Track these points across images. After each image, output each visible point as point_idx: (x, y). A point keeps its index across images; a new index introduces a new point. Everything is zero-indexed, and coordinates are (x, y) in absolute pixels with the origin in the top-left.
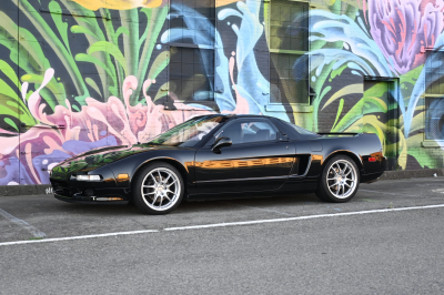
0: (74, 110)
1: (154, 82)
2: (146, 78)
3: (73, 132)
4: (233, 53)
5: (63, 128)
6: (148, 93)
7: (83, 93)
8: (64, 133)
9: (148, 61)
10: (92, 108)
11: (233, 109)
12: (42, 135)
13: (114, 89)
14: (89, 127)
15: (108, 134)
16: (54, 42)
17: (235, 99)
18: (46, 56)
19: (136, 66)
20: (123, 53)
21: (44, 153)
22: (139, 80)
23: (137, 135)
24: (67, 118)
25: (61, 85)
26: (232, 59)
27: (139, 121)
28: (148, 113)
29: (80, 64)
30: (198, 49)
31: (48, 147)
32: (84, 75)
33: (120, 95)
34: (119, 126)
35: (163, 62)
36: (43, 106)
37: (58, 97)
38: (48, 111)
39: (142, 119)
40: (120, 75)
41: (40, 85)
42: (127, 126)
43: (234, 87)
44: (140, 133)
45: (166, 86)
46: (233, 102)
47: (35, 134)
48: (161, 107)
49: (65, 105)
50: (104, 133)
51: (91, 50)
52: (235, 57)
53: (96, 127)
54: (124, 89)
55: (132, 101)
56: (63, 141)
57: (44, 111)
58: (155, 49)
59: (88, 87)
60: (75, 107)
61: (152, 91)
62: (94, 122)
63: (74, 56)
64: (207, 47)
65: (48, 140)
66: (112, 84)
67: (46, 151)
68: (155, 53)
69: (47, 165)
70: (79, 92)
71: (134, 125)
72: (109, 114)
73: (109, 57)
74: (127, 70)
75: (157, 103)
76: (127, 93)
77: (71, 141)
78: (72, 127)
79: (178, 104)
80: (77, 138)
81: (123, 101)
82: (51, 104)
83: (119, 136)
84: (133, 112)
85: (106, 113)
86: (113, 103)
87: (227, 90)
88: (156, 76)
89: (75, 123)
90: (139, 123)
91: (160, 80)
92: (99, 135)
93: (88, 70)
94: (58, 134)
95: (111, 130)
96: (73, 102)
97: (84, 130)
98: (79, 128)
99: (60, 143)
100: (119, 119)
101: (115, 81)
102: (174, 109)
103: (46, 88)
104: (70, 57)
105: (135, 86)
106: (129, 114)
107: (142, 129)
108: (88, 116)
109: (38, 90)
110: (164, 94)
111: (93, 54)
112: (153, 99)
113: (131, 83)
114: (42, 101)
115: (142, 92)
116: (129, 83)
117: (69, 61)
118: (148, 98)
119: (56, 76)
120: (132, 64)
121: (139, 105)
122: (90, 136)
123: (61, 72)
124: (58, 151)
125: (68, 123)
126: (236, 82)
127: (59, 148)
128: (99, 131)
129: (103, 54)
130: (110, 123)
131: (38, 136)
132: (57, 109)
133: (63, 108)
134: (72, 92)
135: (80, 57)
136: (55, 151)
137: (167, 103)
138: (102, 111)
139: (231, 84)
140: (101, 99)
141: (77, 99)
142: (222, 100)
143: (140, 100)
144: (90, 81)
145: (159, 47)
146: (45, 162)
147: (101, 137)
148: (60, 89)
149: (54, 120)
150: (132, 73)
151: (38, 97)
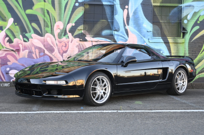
0: (25, 41)
1: (74, 25)
2: (68, 23)
3: (24, 54)
4: (127, 7)
5: (18, 50)
6: (70, 32)
7: (30, 32)
8: (19, 54)
9: (70, 13)
10: (36, 40)
11: (126, 40)
12: (6, 54)
13: (49, 29)
14: (34, 51)
15: (45, 54)
16: (13, 3)
17: (128, 34)
18: (9, 11)
19: (62, 16)
20: (54, 9)
21: (7, 65)
22: (64, 24)
23: (62, 56)
24: (20, 45)
25: (17, 27)
26: (126, 10)
27: (64, 48)
28: (70, 43)
29: (28, 15)
30: (103, 5)
31: (10, 61)
32: (31, 21)
33: (52, 33)
34: (51, 50)
35: (80, 13)
36: (7, 39)
37: (16, 34)
38: (10, 41)
39: (65, 47)
40: (53, 21)
41: (5, 27)
42: (56, 50)
43: (127, 27)
44: (64, 54)
45: (81, 27)
46: (126, 37)
47: (2, 54)
48: (78, 39)
49: (19, 38)
50: (42, 54)
51: (35, 7)
52: (128, 9)
53: (37, 51)
54: (55, 29)
55: (60, 36)
56: (18, 58)
57: (8, 41)
58: (74, 6)
59: (33, 28)
60: (25, 39)
61: (72, 30)
62: (36, 47)
63: (25, 11)
64: (109, 4)
65: (9, 57)
66: (47, 26)
67: (8, 63)
68: (75, 8)
69: (9, 71)
70: (28, 31)
71: (60, 49)
72: (45, 43)
73: (46, 11)
74: (57, 18)
75: (75, 37)
76: (57, 32)
77: (22, 58)
78: (23, 50)
79: (88, 38)
80: (26, 57)
81: (54, 36)
82: (12, 37)
83: (51, 56)
84: (60, 42)
85: (44, 43)
86: (48, 37)
87: (122, 29)
88: (75, 21)
89: (25, 48)
90: (64, 49)
91: (78, 24)
92: (39, 55)
93: (33, 18)
94: (16, 54)
95: (46, 52)
96: (24, 36)
97: (30, 52)
98: (27, 51)
99: (16, 59)
100: (52, 46)
101: (50, 25)
102: (86, 41)
103: (9, 29)
104: (22, 12)
105: (62, 27)
106: (58, 43)
107: (65, 52)
108: (33, 45)
109: (5, 30)
110: (80, 32)
111: (36, 10)
112: (73, 35)
113: (59, 26)
114: (7, 36)
115: (66, 30)
116: (58, 26)
117: (22, 14)
118: (70, 34)
119: (14, 22)
120: (60, 14)
121: (64, 39)
122: (34, 55)
123: (17, 20)
124: (15, 64)
125: (21, 48)
126: (128, 24)
127: (16, 62)
128: (39, 53)
129: (42, 10)
130: (46, 48)
131: (4, 55)
132: (15, 41)
133: (18, 40)
134: (23, 31)
135: (29, 11)
136: (14, 64)
137: (82, 37)
138: (41, 42)
139: (125, 26)
140: (41, 35)
141: (26, 35)
142: (118, 35)
143: (64, 35)
144: (34, 25)
145: (77, 4)
146: (8, 69)
147: (40, 56)
148: (17, 29)
149: (13, 47)
150: (60, 20)
151: (5, 34)
